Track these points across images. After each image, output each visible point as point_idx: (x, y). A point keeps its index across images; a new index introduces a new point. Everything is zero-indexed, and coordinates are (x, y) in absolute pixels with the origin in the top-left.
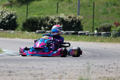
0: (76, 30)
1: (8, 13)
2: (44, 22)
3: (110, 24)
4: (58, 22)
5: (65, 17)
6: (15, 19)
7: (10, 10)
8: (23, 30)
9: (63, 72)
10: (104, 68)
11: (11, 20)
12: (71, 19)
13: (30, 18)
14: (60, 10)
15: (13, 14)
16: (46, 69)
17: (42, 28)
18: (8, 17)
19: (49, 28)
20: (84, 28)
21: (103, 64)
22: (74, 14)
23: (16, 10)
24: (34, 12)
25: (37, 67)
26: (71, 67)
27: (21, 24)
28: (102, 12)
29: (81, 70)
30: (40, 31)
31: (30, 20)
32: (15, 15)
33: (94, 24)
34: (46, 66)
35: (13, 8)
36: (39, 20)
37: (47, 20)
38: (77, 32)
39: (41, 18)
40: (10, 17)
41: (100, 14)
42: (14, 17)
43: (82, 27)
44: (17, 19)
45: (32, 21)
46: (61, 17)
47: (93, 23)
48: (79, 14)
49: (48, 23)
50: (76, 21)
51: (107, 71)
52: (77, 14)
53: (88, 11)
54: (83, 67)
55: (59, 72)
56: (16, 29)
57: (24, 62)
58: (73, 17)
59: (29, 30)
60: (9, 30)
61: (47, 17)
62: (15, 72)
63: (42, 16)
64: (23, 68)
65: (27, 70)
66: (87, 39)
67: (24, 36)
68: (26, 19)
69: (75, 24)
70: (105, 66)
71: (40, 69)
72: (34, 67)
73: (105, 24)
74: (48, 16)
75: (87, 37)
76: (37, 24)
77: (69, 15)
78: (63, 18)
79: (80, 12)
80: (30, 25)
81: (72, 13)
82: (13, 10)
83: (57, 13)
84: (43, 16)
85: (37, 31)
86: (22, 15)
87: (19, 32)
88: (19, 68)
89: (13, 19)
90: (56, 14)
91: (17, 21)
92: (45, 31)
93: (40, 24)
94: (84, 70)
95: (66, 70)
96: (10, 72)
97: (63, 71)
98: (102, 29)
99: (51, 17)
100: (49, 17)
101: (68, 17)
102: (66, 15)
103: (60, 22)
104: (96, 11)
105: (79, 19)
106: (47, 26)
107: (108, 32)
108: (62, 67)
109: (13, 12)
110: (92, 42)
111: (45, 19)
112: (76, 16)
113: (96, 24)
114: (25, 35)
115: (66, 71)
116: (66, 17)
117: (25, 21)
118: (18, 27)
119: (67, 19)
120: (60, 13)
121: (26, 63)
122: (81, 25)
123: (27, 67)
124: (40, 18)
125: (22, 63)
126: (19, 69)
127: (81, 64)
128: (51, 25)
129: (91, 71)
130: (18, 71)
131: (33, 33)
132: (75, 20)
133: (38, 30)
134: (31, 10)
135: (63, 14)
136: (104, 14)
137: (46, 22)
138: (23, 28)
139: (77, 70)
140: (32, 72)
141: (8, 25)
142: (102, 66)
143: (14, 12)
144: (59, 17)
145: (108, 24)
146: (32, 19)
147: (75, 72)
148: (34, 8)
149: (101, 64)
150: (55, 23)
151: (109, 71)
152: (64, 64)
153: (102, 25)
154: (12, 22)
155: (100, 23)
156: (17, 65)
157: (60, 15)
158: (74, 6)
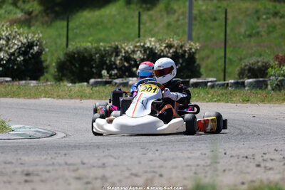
0: (185, 76)
1: (22, 38)
2: (108, 59)
3: (265, 60)
4: (142, 57)
5: (158, 46)
6: (39, 53)
7: (26, 32)
8: (59, 79)
9: (154, 172)
10: (252, 160)
11: (30, 56)
12: (171, 51)
13: (75, 51)
14: (145, 31)
15: (34, 42)
16: (115, 165)
17: (104, 72)
18: (23, 49)
19: (121, 72)
20: (202, 70)
21: (249, 152)
22: (178, 38)
23: (42, 32)
24: (83, 35)
25: (93, 161)
26: (173, 159)
27: (54, 64)
28: (245, 31)
29: (198, 165)
30: (99, 80)
31: (75, 53)
32: (38, 44)
33: (227, 60)
34: (112, 160)
35: (33, 28)
36: (96, 54)
37: (114, 54)
38: (187, 80)
39: (100, 50)
40: (26, 48)
41: (242, 37)
42: (36, 49)
43: (199, 69)
44: (44, 53)
45: (79, 56)
46: (148, 45)
47: (225, 57)
48: (190, 38)
49: (118, 62)
50: (183, 55)
51: (258, 166)
52: (186, 37)
53: (212, 32)
54: (203, 160)
55: (146, 172)
56: (42, 78)
57: (61, 152)
58: (176, 45)
59: (72, 78)
60: (25, 80)
61: (114, 46)
62: (40, 173)
63: (101, 44)
64: (60, 165)
65: (69, 170)
66: (209, 96)
67: (60, 93)
68: (65, 51)
69: (181, 61)
70: (253, 155)
71: (99, 167)
72: (85, 161)
73: (253, 60)
74: (117, 43)
75: (212, 91)
76: (92, 63)
77: (167, 41)
78: (154, 47)
79: (194, 34)
80: (75, 67)
81: (175, 36)
82: (34, 33)
83: (139, 36)
84: (105, 44)
85: (92, 81)
86: (56, 43)
87: (49, 83)
88: (49, 165)
89: (34, 53)
90: (137, 40)
91: (43, 57)
92: (110, 80)
93: (97, 63)
94: (204, 166)
95: (161, 167)
96: (28, 175)
97: (155, 170)
98: (246, 72)
99: (123, 45)
100: (119, 47)
101: (164, 45)
102: (160, 40)
103: (145, 57)
104: (232, 30)
105: (191, 49)
106: (116, 68)
107: (261, 79)
108: (151, 161)
109: (33, 37)
110: (222, 104)
111: (110, 53)
112: (183, 43)
113: (230, 60)
114: (62, 91)
115: (162, 169)
116: (161, 46)
117: (62, 57)
118: (47, 72)
119: (162, 51)
120: (144, 36)
121: (65, 154)
122: (196, 65)
123: (69, 162)
124: (98, 50)
125: (56, 153)
126: (50, 168)
127: (198, 154)
128: (124, 66)
129: (220, 167)
130: (48, 172)
131: (82, 86)
132: (181, 51)
133: (95, 78)
134: (77, 31)
135: (153, 39)
136: (250, 36)
137: (113, 59)
138: (58, 75)
139: (188, 166)
140: (82, 172)
141: (23, 68)
142: (247, 157)
143: (36, 36)
144: (143, 47)
145: (259, 59)
146: (79, 53)
147: (183, 170)
148: (83, 27)
149: (244, 152)
150: (135, 61)
151: (265, 167)
152: (157, 153)
153: (246, 63)
154: (33, 61)
155: (241, 59)
156: (44, 158)
157: (147, 41)
158: (178, 20)
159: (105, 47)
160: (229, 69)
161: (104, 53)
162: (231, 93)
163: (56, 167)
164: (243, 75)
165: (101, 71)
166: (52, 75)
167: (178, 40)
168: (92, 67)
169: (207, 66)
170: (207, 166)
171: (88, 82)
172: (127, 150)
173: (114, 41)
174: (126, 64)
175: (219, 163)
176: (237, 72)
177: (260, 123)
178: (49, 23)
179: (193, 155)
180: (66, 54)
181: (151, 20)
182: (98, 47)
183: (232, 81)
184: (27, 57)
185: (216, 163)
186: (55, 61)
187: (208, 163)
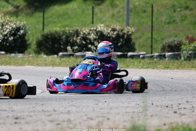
0: (124, 51)
1: (12, 24)
2: (72, 39)
3: (180, 40)
4: (95, 37)
5: (105, 29)
6: (24, 35)
7: (15, 20)
8: (38, 52)
9: (103, 117)
10: (171, 108)
11: (18, 36)
12: (115, 33)
13: (49, 33)
14: (97, 20)
15: (20, 27)
16: (77, 112)
17: (69, 48)
18: (13, 32)
19: (80, 48)
20: (136, 47)
21: (169, 103)
22: (119, 24)
23: (26, 20)
24: (54, 22)
25: (62, 109)
26: (116, 108)
27: (34, 42)
28: (166, 20)
29: (134, 112)
30: (65, 53)
31: (48, 35)
32: (24, 28)
33: (153, 40)
34: (76, 108)
35: (20, 18)
36: (63, 35)
37: (76, 35)
38: (126, 53)
39: (66, 32)
40: (15, 31)
41: (163, 24)
42: (22, 32)
43: (134, 46)
44: (27, 34)
45: (51, 37)
46: (99, 29)
47: (152, 38)
48: (128, 24)
49: (78, 41)
50: (123, 36)
51: (175, 112)
52: (125, 24)
53: (143, 20)
54: (137, 108)
55: (98, 117)
56: (26, 52)
57: (40, 103)
58: (118, 29)
59: (47, 52)
60: (15, 53)
61: (76, 30)
62: (25, 117)
63: (67, 28)
64: (39, 112)
65: (45, 115)
66: (141, 64)
68: (42, 34)
69: (121, 40)
70: (172, 105)
71: (66, 113)
72: (56, 109)
73: (171, 40)
74: (77, 28)
75: (143, 61)
76: (61, 41)
77: (112, 27)
78: (103, 31)
79: (131, 22)
80: (49, 44)
81: (117, 23)
82: (21, 21)
83: (93, 23)
84: (70, 28)
85: (60, 54)
86: (36, 28)
87: (31, 55)
88: (32, 112)
89: (21, 34)
90: (92, 25)
91: (26, 38)
92: (73, 53)
93: (64, 42)
94: (138, 112)
95: (109, 113)
96: (17, 118)
97: (104, 115)
98: (167, 48)
100: (79, 30)
101: (110, 29)
102: (107, 26)
103: (97, 37)
105: (128, 32)
106: (77, 45)
107: (177, 53)
108: (102, 109)
109: (20, 24)
110: (150, 70)
111: (73, 34)
112: (123, 28)
113: (156, 40)
114: (40, 61)
115: (109, 115)
116: (108, 30)
117: (40, 38)
118: (29, 48)
119: (109, 33)
120: (96, 23)
121: (42, 104)
122: (132, 43)
123: (45, 110)
124: (64, 33)
125: (36, 104)
126: (32, 114)
127: (133, 104)
128: (83, 43)
129: (149, 113)
130: (31, 116)
131: (54, 57)
132: (121, 33)
133: (62, 52)
134: (50, 19)
135: (102, 25)
136: (169, 23)
137: (75, 39)
138: (37, 50)
139: (127, 112)
140: (54, 116)
141: (13, 45)
142: (167, 106)
143: (22, 23)
144: (96, 30)
145: (175, 39)
146: (51, 35)
147: (123, 115)
148: (54, 17)
149: (165, 103)
150: (90, 40)
151: (180, 113)
152: (106, 104)
153: (167, 42)
154: (20, 40)
155: (163, 39)
156: (27, 107)
157: (98, 26)
158: (119, 12)
159: (69, 31)
160: (155, 46)
161: (68, 34)
162: (156, 62)
163: (37, 113)
164: (164, 50)
165: (66, 47)
166: (33, 50)
167: (119, 25)
168: (60, 44)
169: (139, 44)
170: (140, 113)
171: (58, 55)
172: (85, 101)
173: (76, 27)
174: (84, 42)
175: (148, 110)
176: (160, 48)
177: (176, 83)
178: (31, 14)
179: (130, 105)
180: (42, 35)
181: (101, 12)
182: (64, 30)
183: (157, 54)
184: (16, 38)
185: (146, 110)
186: (35, 40)
187: (141, 111)
